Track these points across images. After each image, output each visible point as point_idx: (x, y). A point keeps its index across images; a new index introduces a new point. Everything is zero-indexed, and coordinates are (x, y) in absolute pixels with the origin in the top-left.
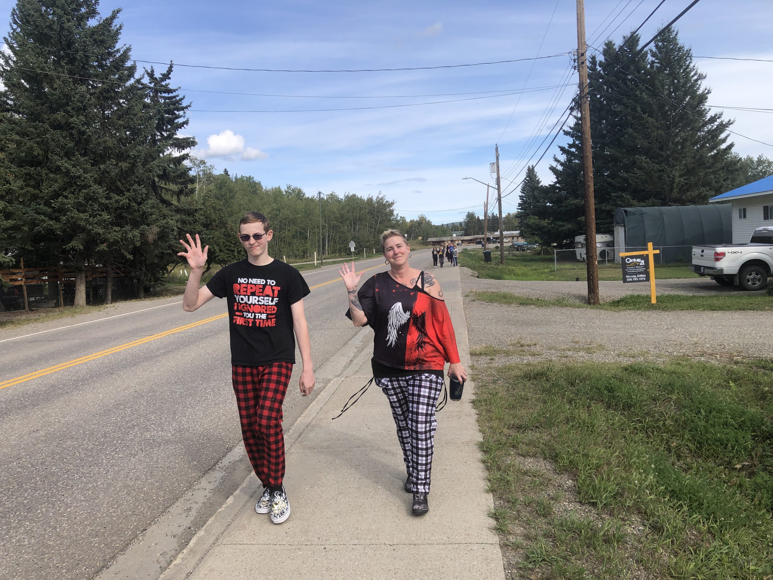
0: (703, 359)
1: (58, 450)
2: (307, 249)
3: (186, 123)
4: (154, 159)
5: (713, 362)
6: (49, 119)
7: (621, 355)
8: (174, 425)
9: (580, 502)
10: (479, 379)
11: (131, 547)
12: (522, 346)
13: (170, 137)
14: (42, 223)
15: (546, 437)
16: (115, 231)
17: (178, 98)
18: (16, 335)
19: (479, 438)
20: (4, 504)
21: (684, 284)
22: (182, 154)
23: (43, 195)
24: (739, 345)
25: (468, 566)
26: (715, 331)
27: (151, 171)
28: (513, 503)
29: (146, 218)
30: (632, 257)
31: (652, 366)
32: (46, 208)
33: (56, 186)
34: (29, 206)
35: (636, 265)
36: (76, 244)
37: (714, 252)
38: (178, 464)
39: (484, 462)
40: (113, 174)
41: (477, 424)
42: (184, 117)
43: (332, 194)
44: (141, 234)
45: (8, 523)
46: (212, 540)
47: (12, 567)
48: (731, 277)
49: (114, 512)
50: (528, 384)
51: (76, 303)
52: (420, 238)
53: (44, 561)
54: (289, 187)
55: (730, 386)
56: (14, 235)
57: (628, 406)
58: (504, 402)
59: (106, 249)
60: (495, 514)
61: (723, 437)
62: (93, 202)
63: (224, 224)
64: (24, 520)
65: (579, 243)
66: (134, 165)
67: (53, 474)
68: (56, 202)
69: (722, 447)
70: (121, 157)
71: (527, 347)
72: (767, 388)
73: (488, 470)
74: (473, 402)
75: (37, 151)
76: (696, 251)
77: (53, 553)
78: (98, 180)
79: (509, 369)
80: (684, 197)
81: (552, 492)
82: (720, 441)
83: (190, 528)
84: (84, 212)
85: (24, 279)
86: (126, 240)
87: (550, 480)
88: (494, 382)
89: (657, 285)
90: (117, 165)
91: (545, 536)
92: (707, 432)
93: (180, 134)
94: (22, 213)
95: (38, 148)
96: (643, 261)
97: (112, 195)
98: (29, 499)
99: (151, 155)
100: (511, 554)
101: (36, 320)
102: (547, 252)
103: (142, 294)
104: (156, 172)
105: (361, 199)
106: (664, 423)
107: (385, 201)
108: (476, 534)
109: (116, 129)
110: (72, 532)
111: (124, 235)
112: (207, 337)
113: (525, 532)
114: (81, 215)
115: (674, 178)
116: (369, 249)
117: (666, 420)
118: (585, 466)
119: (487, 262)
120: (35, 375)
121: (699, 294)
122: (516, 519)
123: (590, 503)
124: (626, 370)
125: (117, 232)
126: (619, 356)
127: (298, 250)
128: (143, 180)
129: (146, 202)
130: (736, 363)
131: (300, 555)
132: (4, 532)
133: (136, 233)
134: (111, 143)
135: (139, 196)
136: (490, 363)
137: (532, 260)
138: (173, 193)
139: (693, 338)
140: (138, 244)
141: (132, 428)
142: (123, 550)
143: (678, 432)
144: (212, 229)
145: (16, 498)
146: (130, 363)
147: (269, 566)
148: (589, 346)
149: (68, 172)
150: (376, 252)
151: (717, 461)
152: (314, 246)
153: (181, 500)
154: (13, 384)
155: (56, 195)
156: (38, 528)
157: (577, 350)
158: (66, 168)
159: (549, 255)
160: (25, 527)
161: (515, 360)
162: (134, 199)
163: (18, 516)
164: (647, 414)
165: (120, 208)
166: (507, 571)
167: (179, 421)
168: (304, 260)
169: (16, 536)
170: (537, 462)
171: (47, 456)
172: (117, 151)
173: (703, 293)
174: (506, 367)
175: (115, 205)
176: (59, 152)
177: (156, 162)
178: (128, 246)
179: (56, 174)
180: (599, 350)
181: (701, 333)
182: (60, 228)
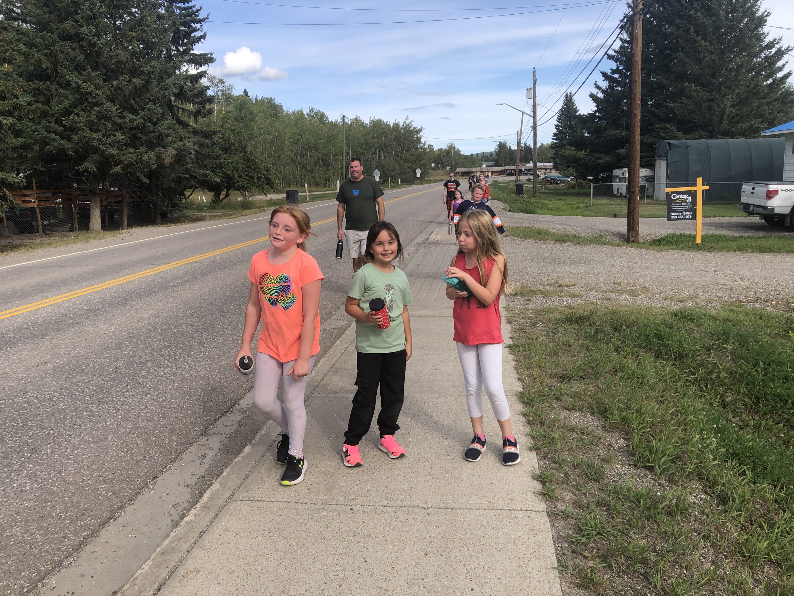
0: (757, 305)
1: (67, 385)
2: (329, 177)
3: (203, 37)
4: (170, 76)
5: (768, 308)
6: (57, 29)
7: (668, 298)
8: (189, 362)
9: (635, 465)
10: (516, 321)
11: (140, 496)
12: (560, 286)
13: (186, 52)
14: (53, 142)
15: (592, 389)
16: (130, 153)
17: (194, 9)
18: (28, 260)
19: (519, 387)
20: (7, 443)
21: (730, 223)
22: (199, 71)
23: (53, 112)
25: (513, 537)
26: (767, 274)
27: (166, 89)
28: (558, 464)
29: (162, 140)
30: (679, 193)
31: (703, 311)
32: (57, 126)
33: (66, 103)
34: (39, 123)
35: (682, 201)
36: (90, 165)
37: (766, 189)
38: (193, 404)
39: (525, 415)
40: (126, 91)
41: (515, 371)
42: (201, 31)
43: (356, 119)
44: (157, 157)
45: (10, 465)
46: (227, 495)
47: (12, 515)
48: (782, 217)
49: (124, 456)
50: (570, 329)
51: (91, 227)
52: (448, 168)
53: (46, 510)
54: (311, 110)
55: (790, 337)
56: (25, 154)
57: (680, 356)
58: (544, 348)
59: (121, 172)
60: (540, 476)
61: (784, 392)
62: (105, 120)
63: (243, 148)
64: (28, 462)
65: (617, 177)
66: (148, 82)
67: (60, 411)
68: (67, 120)
69: (782, 403)
70: (135, 72)
71: (566, 288)
73: (530, 424)
74: (511, 347)
75: (46, 64)
76: (747, 187)
77: (56, 501)
78: (111, 97)
79: (547, 312)
80: (733, 129)
81: (603, 453)
82: (780, 396)
83: (204, 477)
84: (97, 131)
85: (37, 201)
86: (141, 162)
87: (600, 438)
88: (532, 325)
89: (704, 224)
90: (130, 81)
91: (598, 504)
92: (765, 386)
93: (198, 49)
94: (32, 131)
95: (46, 61)
96: (690, 198)
97: (126, 113)
98: (34, 438)
99: (166, 72)
100: (560, 524)
101: (49, 244)
102: (581, 186)
103: (159, 220)
104: (171, 90)
105: (386, 125)
106: (718, 376)
107: (412, 127)
108: (519, 499)
109: (128, 42)
110: (78, 477)
111: (140, 157)
112: (225, 268)
113: (575, 498)
114: (94, 134)
115: (724, 109)
116: (395, 178)
117: (720, 372)
118: (639, 424)
119: (519, 195)
120: (45, 303)
121: (746, 235)
122: (563, 482)
123: (646, 466)
124: (676, 316)
125: (132, 153)
126: (665, 299)
127: (320, 178)
128: (158, 99)
129: (162, 122)
131: (324, 516)
132: (5, 475)
133: (152, 155)
134: (123, 56)
135: (154, 115)
136: (527, 304)
137: (566, 194)
138: (191, 113)
139: (743, 281)
140: (154, 167)
141: (145, 364)
142: (132, 499)
143: (734, 385)
144: (231, 154)
145: (20, 437)
146: (145, 292)
147: (289, 528)
148: (632, 288)
149: (78, 87)
150: (401, 182)
151: (775, 417)
152: (336, 174)
153: (195, 445)
154: (22, 311)
155: (67, 113)
156: (42, 472)
157: (620, 292)
158: (76, 83)
159: (584, 188)
160: (27, 470)
161: (553, 302)
162: (149, 119)
163: (22, 457)
164: (701, 365)
165: (135, 129)
166: (557, 545)
167: (194, 357)
168: (326, 189)
169: (18, 480)
170: (584, 416)
171: (55, 391)
172: (130, 66)
173: (750, 234)
174: (544, 309)
175: (129, 125)
176: (69, 65)
177: (172, 79)
178: (144, 168)
179: (66, 89)
180: (644, 293)
181: (752, 277)
182: (72, 148)
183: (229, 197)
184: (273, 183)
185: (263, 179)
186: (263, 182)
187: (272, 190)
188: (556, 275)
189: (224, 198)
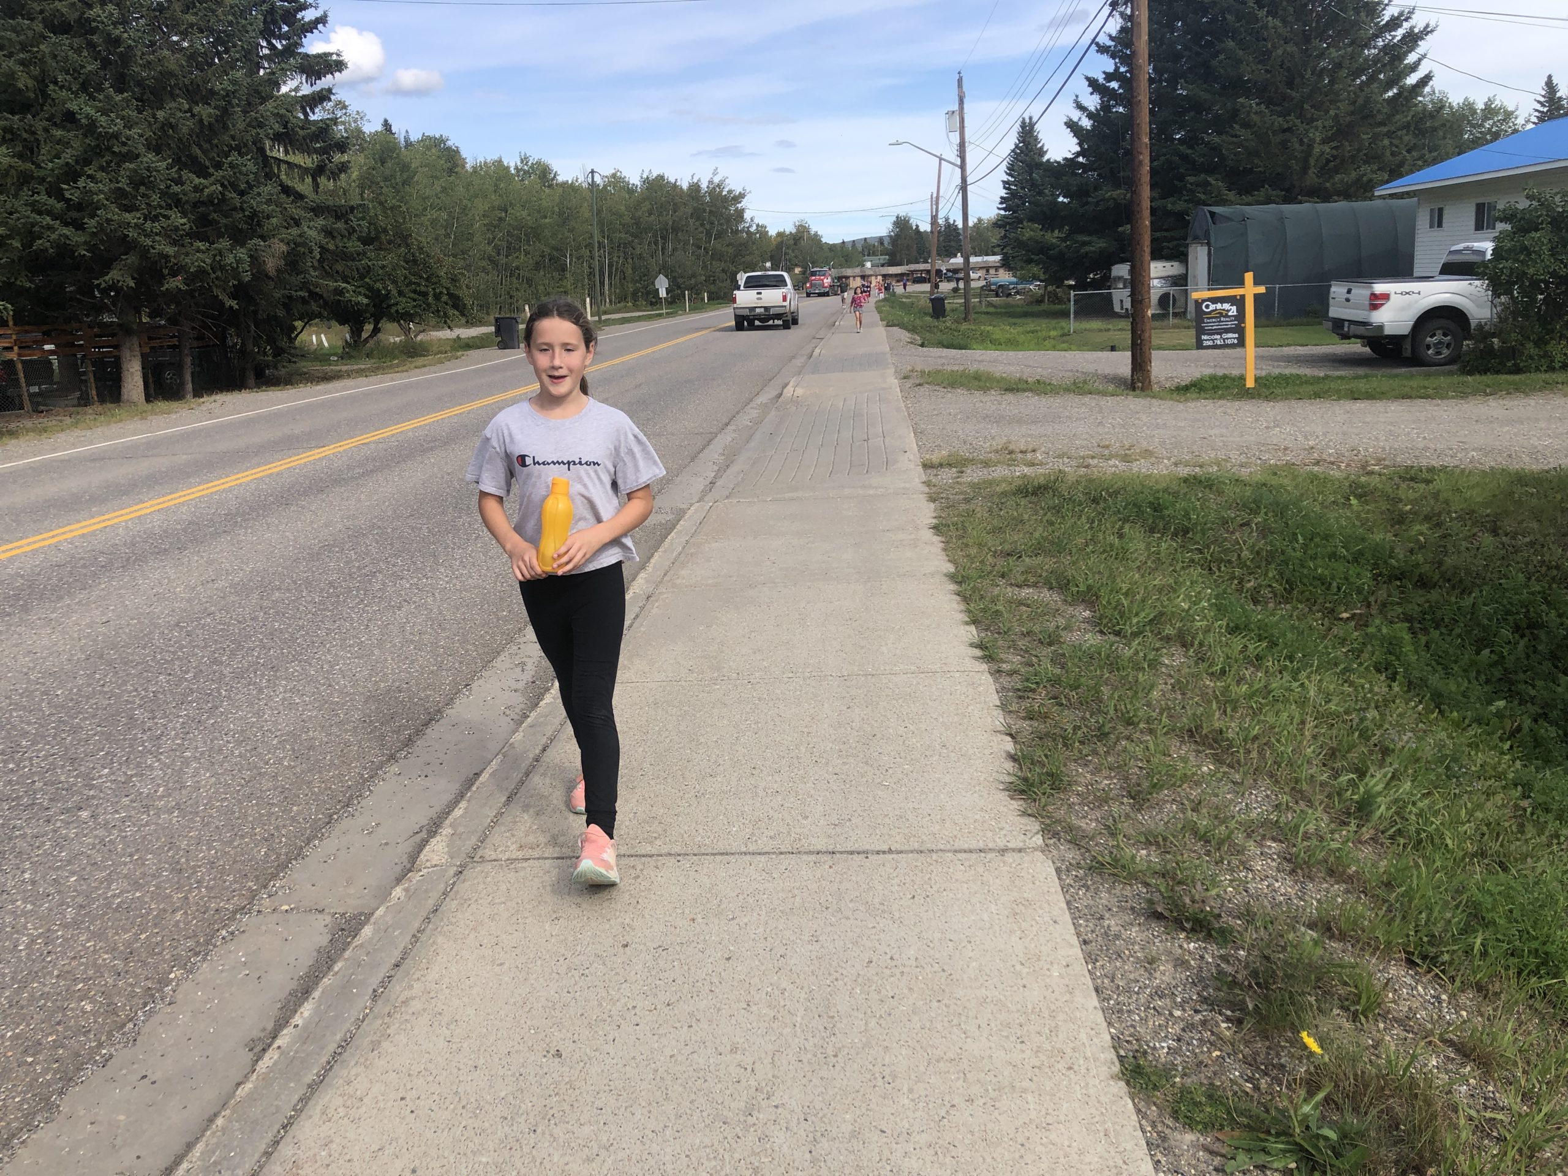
0: (1316, 468)
1: (267, 604)
3: (321, 20)
5: (1331, 471)
6: (42, 12)
7: (1181, 463)
9: (1100, 631)
12: (1011, 452)
13: (289, 51)
14: (49, 233)
15: (1052, 564)
19: (951, 568)
21: (1313, 356)
22: (316, 88)
23: (42, 173)
24: (1384, 449)
25: (949, 690)
30: (1214, 300)
32: (52, 201)
34: (16, 196)
35: (1221, 315)
37: (1369, 293)
39: (958, 593)
41: (944, 553)
43: (614, 175)
44: (251, 256)
48: (1397, 339)
50: (1023, 502)
52: (798, 270)
54: (524, 160)
55: (1351, 505)
57: (1184, 531)
59: (182, 287)
60: (980, 644)
61: (1326, 572)
63: (404, 238)
65: (1119, 278)
66: (225, 112)
69: (1323, 588)
71: (1020, 455)
72: (1409, 507)
74: (936, 528)
75: (23, 80)
76: (1338, 290)
79: (991, 484)
80: (1328, 185)
81: (1061, 622)
82: (1321, 580)
85: (16, 348)
87: (1059, 610)
88: (967, 501)
89: (1259, 358)
90: (190, 110)
92: (1303, 566)
93: (311, 45)
94: (6, 211)
96: (1234, 308)
102: (1056, 299)
103: (251, 381)
104: (271, 128)
105: (675, 186)
106: (1239, 555)
107: (726, 190)
108: (956, 663)
109: (181, 34)
110: (360, 689)
111: (218, 258)
112: (431, 449)
113: (1024, 659)
115: (1310, 146)
116: (696, 291)
117: (1242, 551)
118: (1111, 591)
119: (937, 317)
121: (1337, 373)
123: (1115, 631)
124: (1185, 482)
126: (1176, 464)
128: (245, 145)
129: (256, 190)
130: (1371, 473)
134: (173, 62)
136: (958, 477)
137: (1025, 315)
138: (304, 171)
139: (1309, 440)
140: (247, 277)
143: (1259, 567)
144: (381, 249)
146: (310, 488)
148: (1127, 452)
149: (93, 124)
150: (709, 299)
152: (580, 285)
153: (505, 653)
154: (116, 520)
155: (71, 174)
157: (1106, 458)
158: (87, 116)
159: (1060, 303)
161: (999, 472)
162: (232, 184)
164: (1214, 542)
165: (203, 203)
166: (1000, 693)
167: (446, 565)
170: (1038, 591)
171: (254, 611)
172: (186, 80)
173: (1343, 372)
174: (984, 482)
175: (194, 197)
176: (70, 82)
177: (270, 105)
178: (226, 281)
179: (64, 128)
180: (1144, 458)
181: (1325, 434)
182: (85, 243)
183: (379, 335)
184: (465, 305)
185: (445, 298)
186: (446, 304)
187: (463, 320)
188: (1005, 439)
189: (372, 336)
